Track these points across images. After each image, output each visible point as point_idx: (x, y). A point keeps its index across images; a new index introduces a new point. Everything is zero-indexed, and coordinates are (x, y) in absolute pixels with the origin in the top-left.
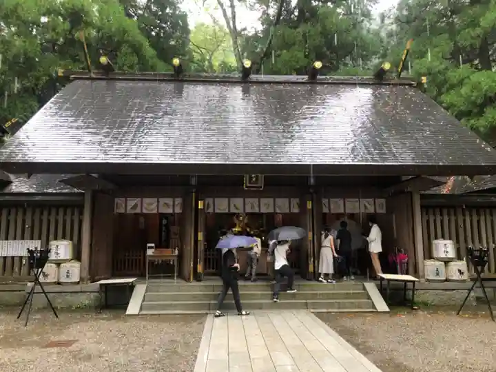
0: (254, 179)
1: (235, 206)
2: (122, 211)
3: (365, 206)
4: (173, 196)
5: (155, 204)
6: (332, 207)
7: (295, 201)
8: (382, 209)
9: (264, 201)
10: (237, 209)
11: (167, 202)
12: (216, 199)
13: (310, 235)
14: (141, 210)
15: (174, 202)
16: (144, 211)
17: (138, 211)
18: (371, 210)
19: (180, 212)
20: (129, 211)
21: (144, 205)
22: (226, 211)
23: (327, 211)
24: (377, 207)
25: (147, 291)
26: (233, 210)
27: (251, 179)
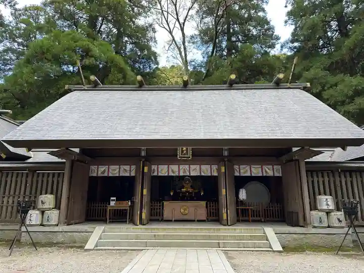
0: (185, 152)
1: (172, 171)
2: (95, 175)
3: (266, 171)
4: (130, 165)
5: (118, 170)
6: (241, 171)
7: (215, 167)
8: (279, 173)
9: (193, 167)
10: (173, 173)
12: (159, 166)
13: (224, 191)
14: (108, 174)
15: (132, 169)
16: (110, 175)
17: (106, 175)
18: (270, 173)
19: (133, 174)
20: (100, 174)
21: (110, 170)
22: (166, 175)
23: (238, 175)
24: (275, 171)
25: (104, 232)
26: (171, 174)
27: (182, 151)
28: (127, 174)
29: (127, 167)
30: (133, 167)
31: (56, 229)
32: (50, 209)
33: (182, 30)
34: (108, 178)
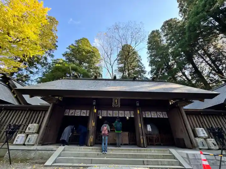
0: (116, 103)
1: (109, 114)
2: (67, 115)
3: (159, 115)
4: (87, 110)
5: (80, 113)
6: (146, 115)
7: (132, 112)
8: (166, 116)
9: (120, 112)
10: (110, 115)
11: (84, 112)
12: (102, 111)
13: (140, 124)
14: (74, 115)
15: (87, 112)
16: (76, 115)
17: (73, 115)
18: (162, 116)
19: (88, 115)
20: (70, 115)
21: (76, 112)
22: (106, 116)
23: (145, 117)
24: (164, 115)
25: (64, 150)
26: (109, 116)
27: (115, 103)
28: (85, 115)
29: (85, 111)
30: (88, 111)
31: (32, 148)
32: (33, 133)
33: (112, 67)
34: (74, 117)
